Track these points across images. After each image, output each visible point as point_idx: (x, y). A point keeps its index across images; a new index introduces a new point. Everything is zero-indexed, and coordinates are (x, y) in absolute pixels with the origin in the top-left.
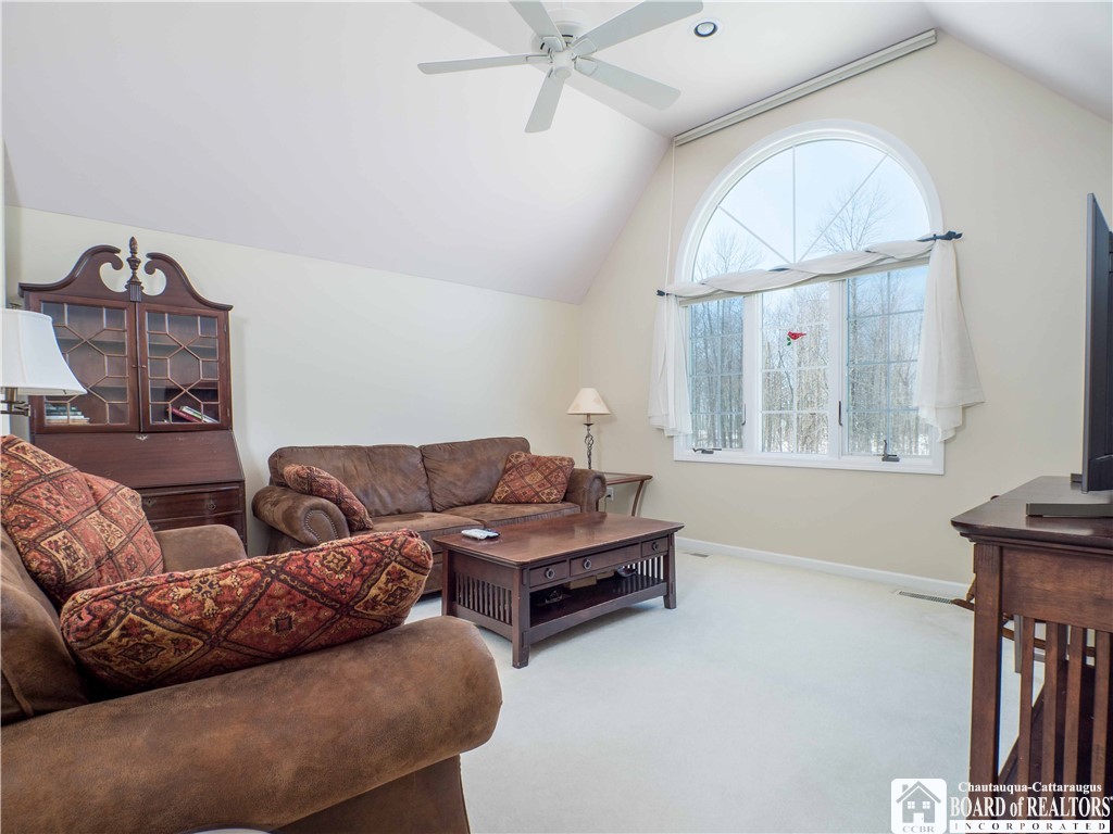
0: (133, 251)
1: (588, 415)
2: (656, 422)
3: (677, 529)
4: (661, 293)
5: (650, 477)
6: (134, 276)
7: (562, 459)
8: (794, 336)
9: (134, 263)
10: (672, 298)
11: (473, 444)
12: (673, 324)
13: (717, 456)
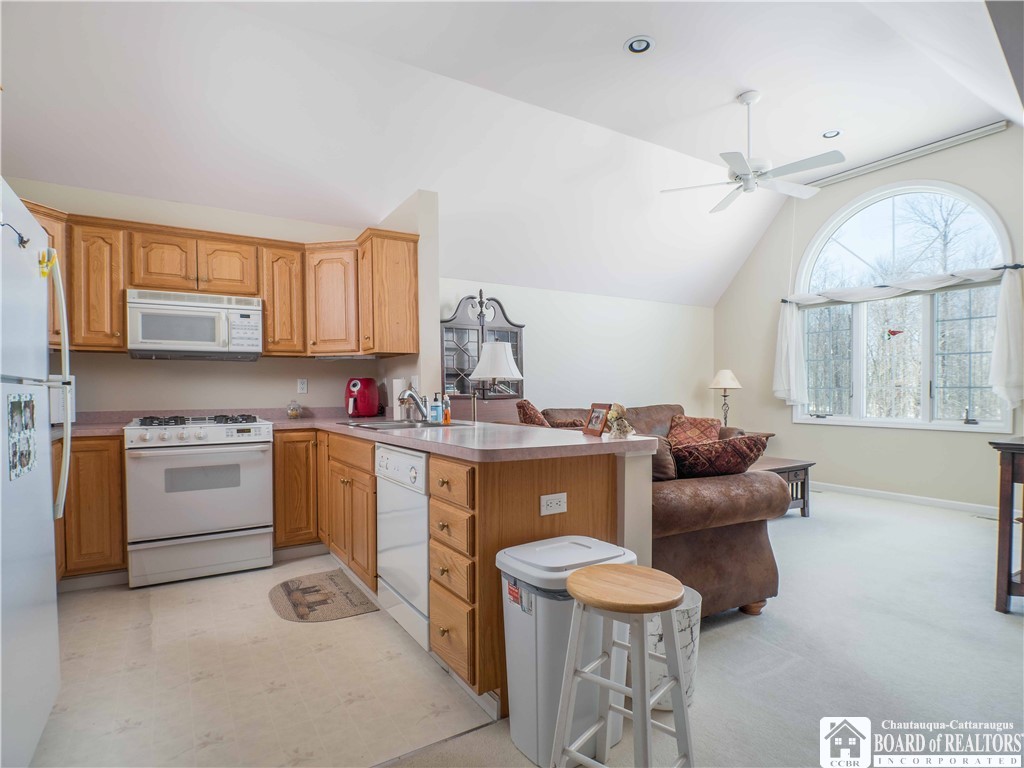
0: (481, 297)
1: (725, 389)
2: (780, 395)
3: (811, 465)
4: (784, 301)
5: (773, 435)
6: (481, 312)
7: (712, 420)
8: (893, 333)
9: (481, 303)
10: (794, 305)
11: (649, 408)
12: (794, 323)
13: (828, 420)
